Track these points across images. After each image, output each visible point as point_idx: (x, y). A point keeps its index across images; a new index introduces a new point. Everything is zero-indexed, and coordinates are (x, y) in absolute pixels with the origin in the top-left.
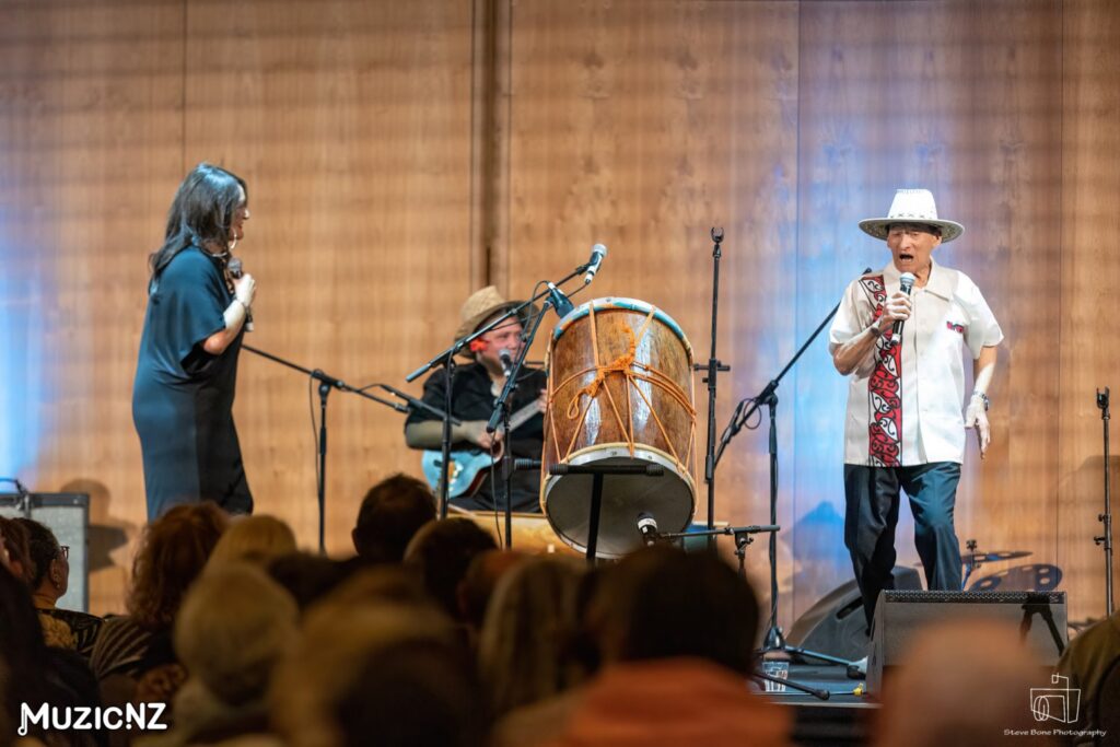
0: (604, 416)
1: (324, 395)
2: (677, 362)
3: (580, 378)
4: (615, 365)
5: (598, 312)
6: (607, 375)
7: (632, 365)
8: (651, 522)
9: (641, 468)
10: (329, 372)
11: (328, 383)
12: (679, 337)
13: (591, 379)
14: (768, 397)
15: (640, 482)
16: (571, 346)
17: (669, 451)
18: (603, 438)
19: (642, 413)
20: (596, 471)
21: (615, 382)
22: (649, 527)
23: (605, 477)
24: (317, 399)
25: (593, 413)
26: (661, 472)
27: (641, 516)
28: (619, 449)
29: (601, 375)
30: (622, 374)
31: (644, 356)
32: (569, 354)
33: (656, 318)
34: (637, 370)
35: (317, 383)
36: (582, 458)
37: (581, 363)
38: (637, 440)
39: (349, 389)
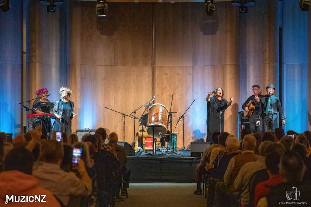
0: (155, 119)
1: (124, 117)
2: (165, 112)
3: (152, 114)
4: (156, 112)
5: (155, 105)
6: (155, 114)
7: (159, 112)
8: (161, 133)
9: (159, 126)
10: (125, 114)
11: (125, 115)
12: (166, 109)
13: (153, 114)
14: (183, 116)
15: (159, 128)
16: (151, 110)
17: (163, 124)
18: (154, 122)
19: (160, 118)
20: (153, 126)
21: (156, 114)
22: (160, 134)
23: (154, 127)
24: (123, 117)
25: (153, 119)
26: (162, 126)
27: (160, 132)
28: (156, 123)
29: (154, 114)
30: (157, 113)
31: (161, 111)
32: (151, 111)
33: (163, 106)
34: (160, 113)
35: (123, 115)
36: (151, 125)
37: (152, 112)
38: (159, 122)
39: (127, 116)
